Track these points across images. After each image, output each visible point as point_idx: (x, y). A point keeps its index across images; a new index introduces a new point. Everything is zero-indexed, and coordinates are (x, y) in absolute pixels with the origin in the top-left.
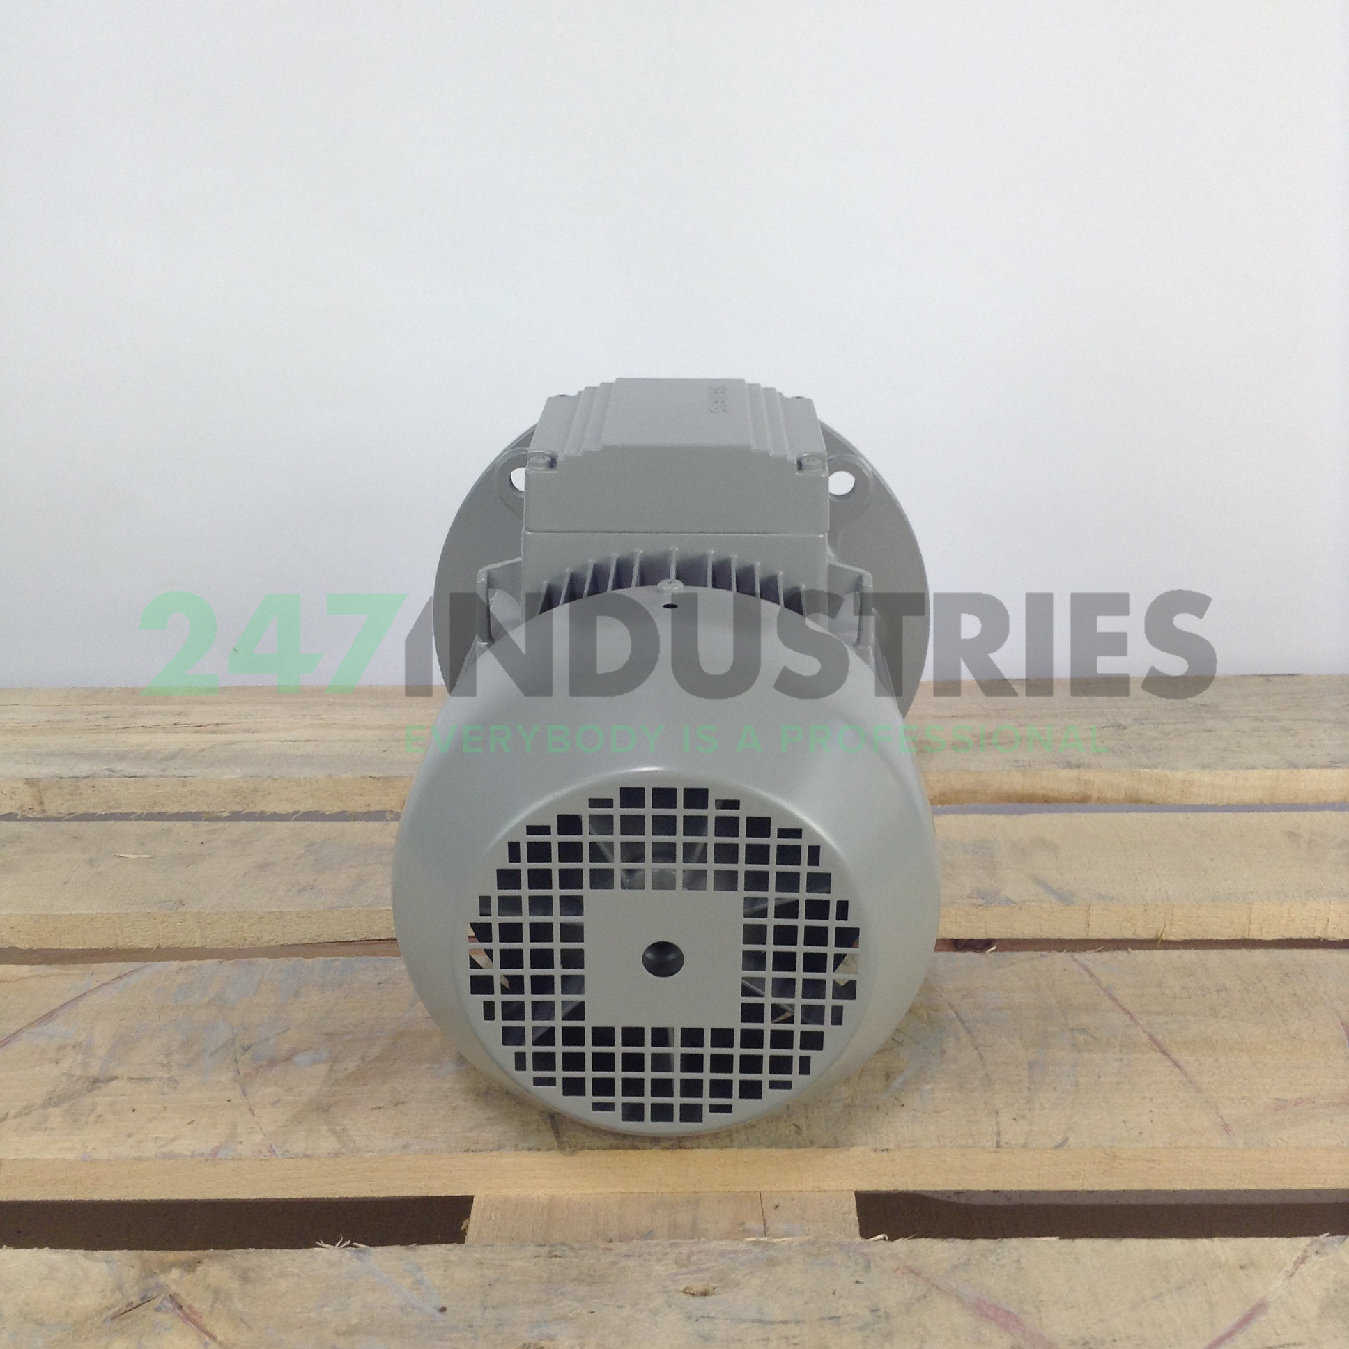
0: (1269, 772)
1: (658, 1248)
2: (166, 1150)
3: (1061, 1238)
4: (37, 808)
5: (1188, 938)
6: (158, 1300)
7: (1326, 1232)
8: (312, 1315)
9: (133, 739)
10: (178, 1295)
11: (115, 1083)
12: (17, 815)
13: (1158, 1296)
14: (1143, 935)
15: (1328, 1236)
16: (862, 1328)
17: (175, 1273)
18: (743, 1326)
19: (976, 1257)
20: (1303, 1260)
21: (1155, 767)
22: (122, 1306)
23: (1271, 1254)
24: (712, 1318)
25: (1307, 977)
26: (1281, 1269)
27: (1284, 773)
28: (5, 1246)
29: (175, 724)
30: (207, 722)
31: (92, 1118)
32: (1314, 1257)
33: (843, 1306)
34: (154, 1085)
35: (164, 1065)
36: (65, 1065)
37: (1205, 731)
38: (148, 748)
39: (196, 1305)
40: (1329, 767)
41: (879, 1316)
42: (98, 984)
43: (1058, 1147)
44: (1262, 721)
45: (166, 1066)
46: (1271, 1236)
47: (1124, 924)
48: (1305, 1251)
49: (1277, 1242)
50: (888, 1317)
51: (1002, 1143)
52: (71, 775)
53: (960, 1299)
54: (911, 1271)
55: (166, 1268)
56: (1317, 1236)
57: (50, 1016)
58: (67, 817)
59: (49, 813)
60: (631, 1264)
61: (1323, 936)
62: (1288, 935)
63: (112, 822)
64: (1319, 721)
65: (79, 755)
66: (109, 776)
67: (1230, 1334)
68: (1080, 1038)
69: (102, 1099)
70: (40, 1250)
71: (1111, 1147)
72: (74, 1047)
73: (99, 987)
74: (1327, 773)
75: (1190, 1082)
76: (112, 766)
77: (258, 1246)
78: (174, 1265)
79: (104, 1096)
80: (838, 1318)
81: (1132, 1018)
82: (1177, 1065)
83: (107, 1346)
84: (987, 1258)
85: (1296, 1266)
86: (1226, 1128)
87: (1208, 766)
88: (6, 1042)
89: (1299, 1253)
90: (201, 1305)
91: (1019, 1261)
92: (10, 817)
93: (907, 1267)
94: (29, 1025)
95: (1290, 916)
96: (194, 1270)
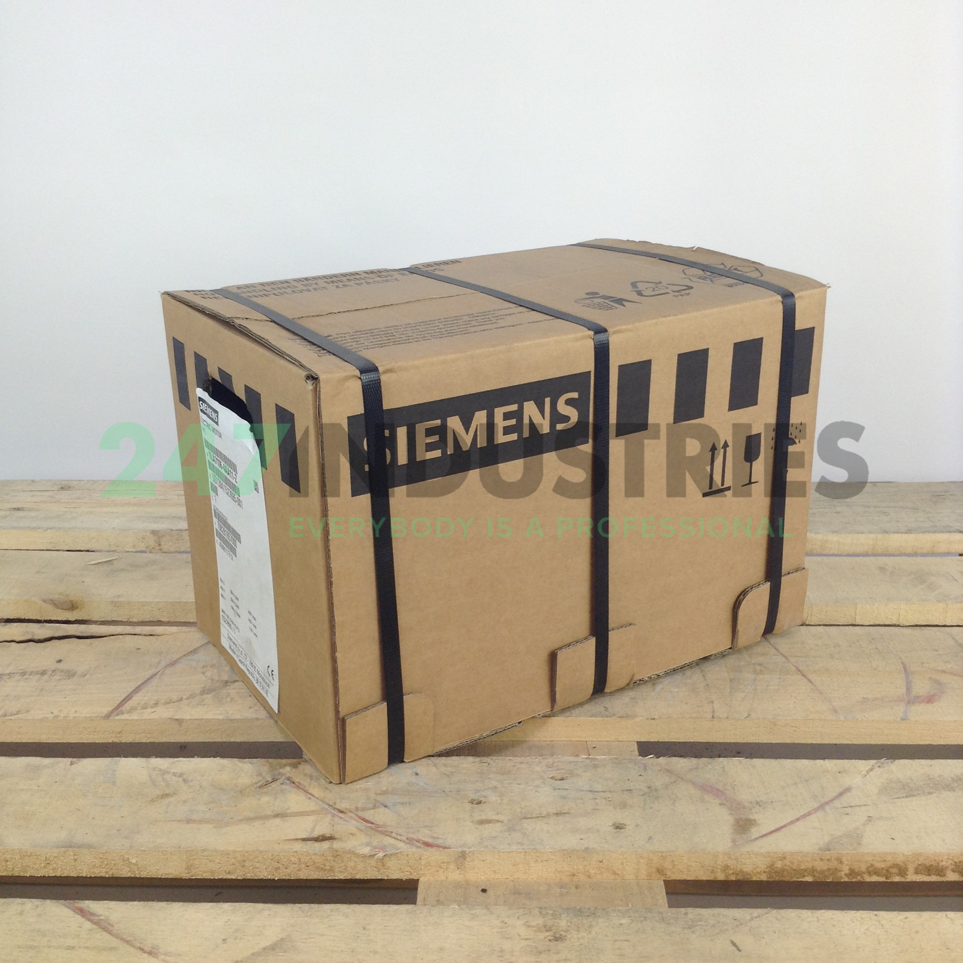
0: (872, 536)
1: (537, 760)
3: (745, 758)
4: (157, 548)
5: (821, 622)
6: (282, 780)
7: (884, 758)
10: (291, 778)
11: (237, 683)
12: (146, 550)
13: (795, 784)
15: (885, 760)
16: (643, 795)
17: (288, 768)
18: (582, 793)
19: (701, 765)
20: (871, 770)
22: (263, 782)
23: (855, 767)
24: (567, 789)
25: (884, 639)
26: (860, 773)
27: (880, 536)
28: (196, 757)
31: (229, 699)
32: (877, 769)
33: (634, 785)
36: (209, 674)
37: (836, 513)
39: (302, 782)
40: (906, 533)
41: (652, 790)
43: (745, 719)
44: (870, 507)
46: (856, 759)
48: (873, 766)
49: (858, 762)
50: (656, 790)
51: (715, 716)
53: (693, 784)
54: (668, 771)
55: (282, 766)
56: (880, 759)
57: (195, 651)
59: (165, 550)
60: (523, 766)
61: (897, 622)
62: (877, 622)
64: (903, 508)
67: (832, 800)
68: (758, 668)
69: (231, 691)
70: (215, 758)
71: (774, 719)
72: (211, 666)
74: (905, 536)
75: (817, 689)
78: (285, 765)
79: (234, 689)
80: (631, 790)
81: (786, 658)
82: (810, 681)
83: (259, 799)
84: (707, 766)
85: (868, 772)
86: (835, 711)
87: (836, 532)
88: (173, 664)
89: (869, 767)
90: (305, 782)
91: (723, 768)
92: (143, 552)
93: (666, 769)
94: (184, 655)
95: (878, 611)
96: (297, 767)
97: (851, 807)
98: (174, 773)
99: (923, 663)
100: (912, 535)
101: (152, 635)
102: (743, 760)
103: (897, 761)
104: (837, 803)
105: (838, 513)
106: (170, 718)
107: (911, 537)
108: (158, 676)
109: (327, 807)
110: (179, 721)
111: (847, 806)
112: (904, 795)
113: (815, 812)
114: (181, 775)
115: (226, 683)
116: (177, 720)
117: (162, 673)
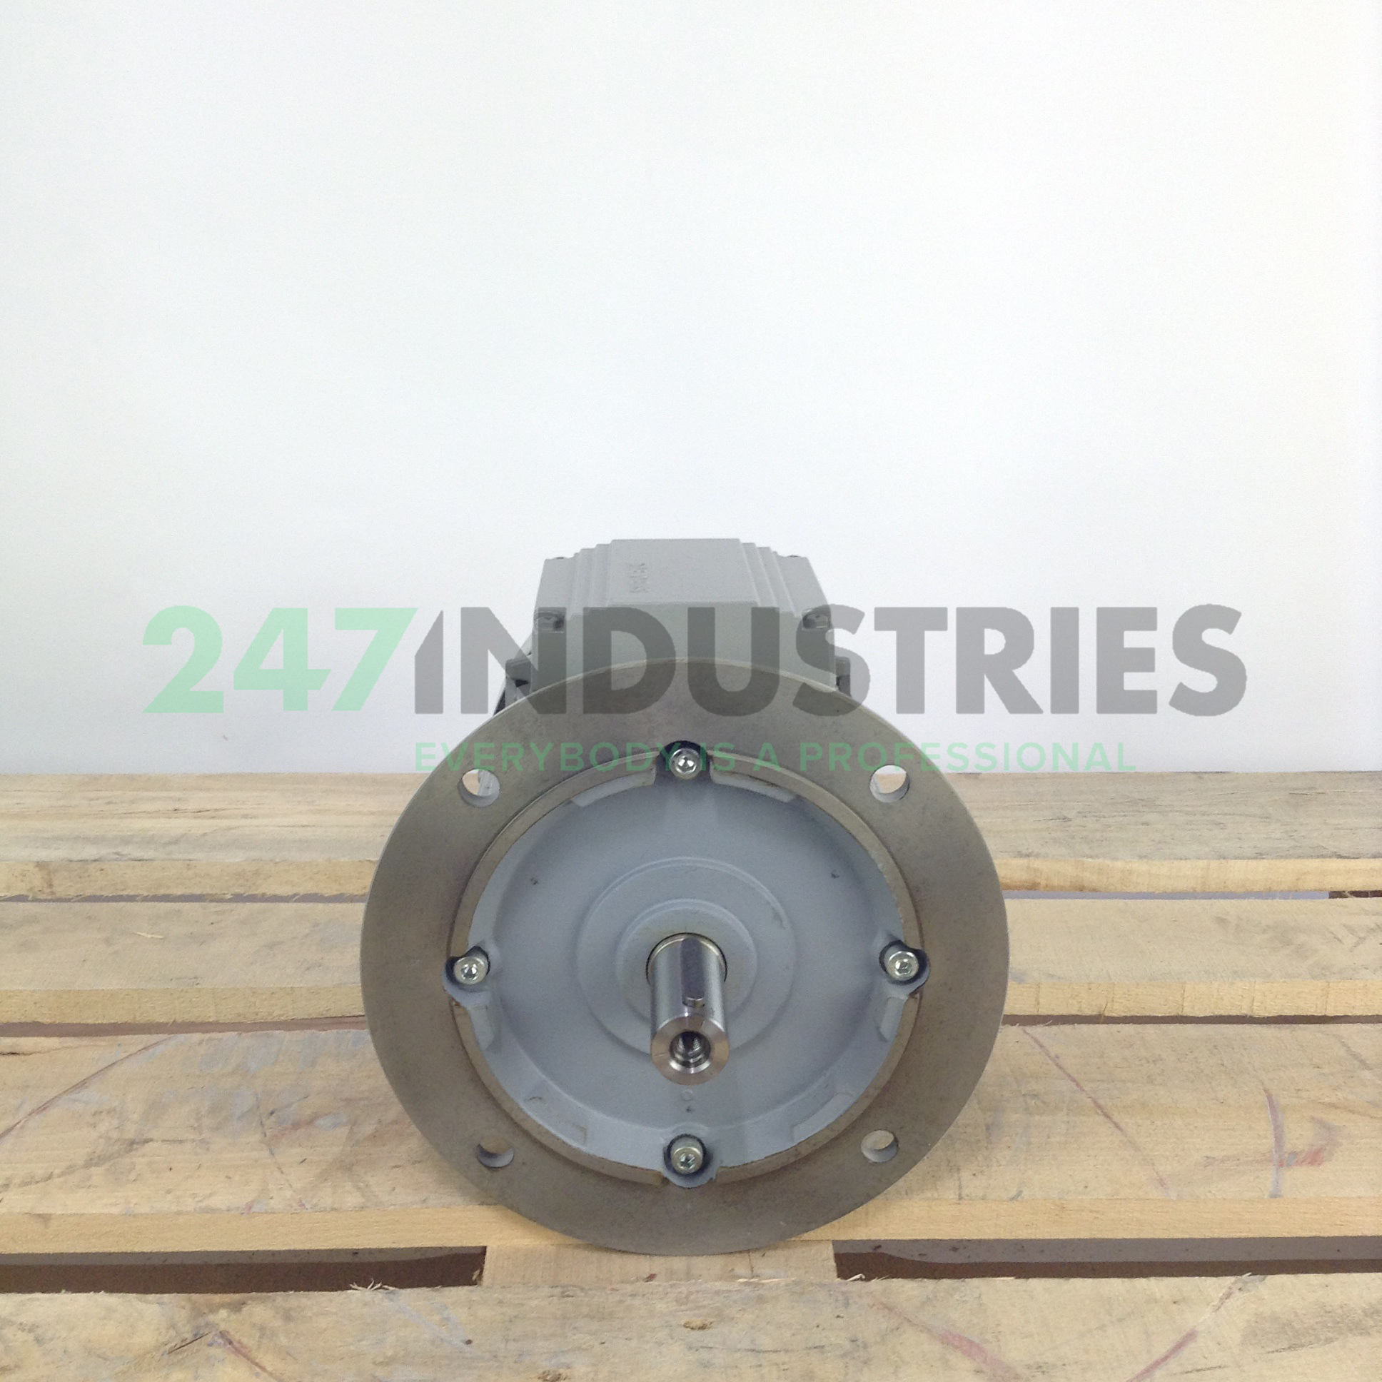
0: (1201, 863)
1: (661, 1289)
2: (203, 1204)
3: (1017, 1278)
4: (46, 890)
5: (1128, 1014)
6: (210, 1336)
7: (1248, 1272)
8: (352, 1348)
9: (138, 824)
10: (228, 1332)
11: (150, 1145)
12: (27, 897)
13: (1102, 1327)
14: (1088, 1011)
15: (1250, 1275)
16: (844, 1355)
17: (223, 1313)
18: (738, 1355)
19: (942, 1294)
20: (1228, 1296)
21: (1097, 857)
22: (177, 1341)
23: (1200, 1291)
24: (711, 1348)
25: (1233, 1049)
26: (1208, 1305)
27: (1214, 864)
29: (176, 810)
30: (208, 807)
31: (132, 1177)
32: (1237, 1294)
33: (826, 1337)
34: (188, 1146)
35: (195, 1128)
36: (102, 1128)
37: (1143, 824)
38: (151, 833)
39: (245, 1341)
40: (1256, 858)
41: (858, 1345)
42: (127, 1054)
43: (1012, 1199)
44: (1195, 815)
45: (199, 1129)
46: (1200, 1275)
47: (1070, 1002)
48: (1230, 1288)
50: (865, 1346)
51: (963, 1195)
52: (79, 858)
53: (928, 1330)
54: (885, 1307)
55: (214, 1309)
56: (1240, 1275)
57: (83, 1084)
58: (76, 899)
59: (58, 895)
60: (637, 1302)
61: (1249, 1013)
62: (1218, 1013)
63: (123, 904)
64: (1247, 815)
65: (87, 840)
66: (116, 860)
67: (1165, 1358)
68: (1032, 1103)
69: (140, 1159)
70: (97, 1294)
71: (1060, 1199)
72: (109, 1112)
73: (127, 1057)
74: (1253, 863)
75: (1130, 1142)
76: (119, 849)
77: (297, 1289)
78: (222, 1306)
79: (143, 1156)
80: (823, 1347)
81: (1078, 1085)
82: (1117, 1126)
83: (167, 1376)
84: (952, 1295)
85: (1222, 1300)
86: (1162, 1182)
87: (1145, 857)
88: (43, 1108)
89: (1224, 1291)
90: (248, 1339)
91: (980, 1297)
92: (20, 898)
93: (882, 1303)
94: (65, 1092)
95: (1219, 995)
96: (239, 1310)
97: (1198, 1370)
98: (21, 1324)
99: (1299, 1090)
100: (1266, 861)
101: (13, 1054)
102: (1012, 1280)
103: (1269, 1277)
104: (1173, 1365)
105: (1147, 824)
106: (26, 1214)
107: (1262, 865)
108: (13, 1133)
110: (45, 1218)
111: (1190, 1370)
112: (1286, 1346)
114: (32, 1328)
115: (132, 1144)
116: (39, 1215)
117: (22, 1128)
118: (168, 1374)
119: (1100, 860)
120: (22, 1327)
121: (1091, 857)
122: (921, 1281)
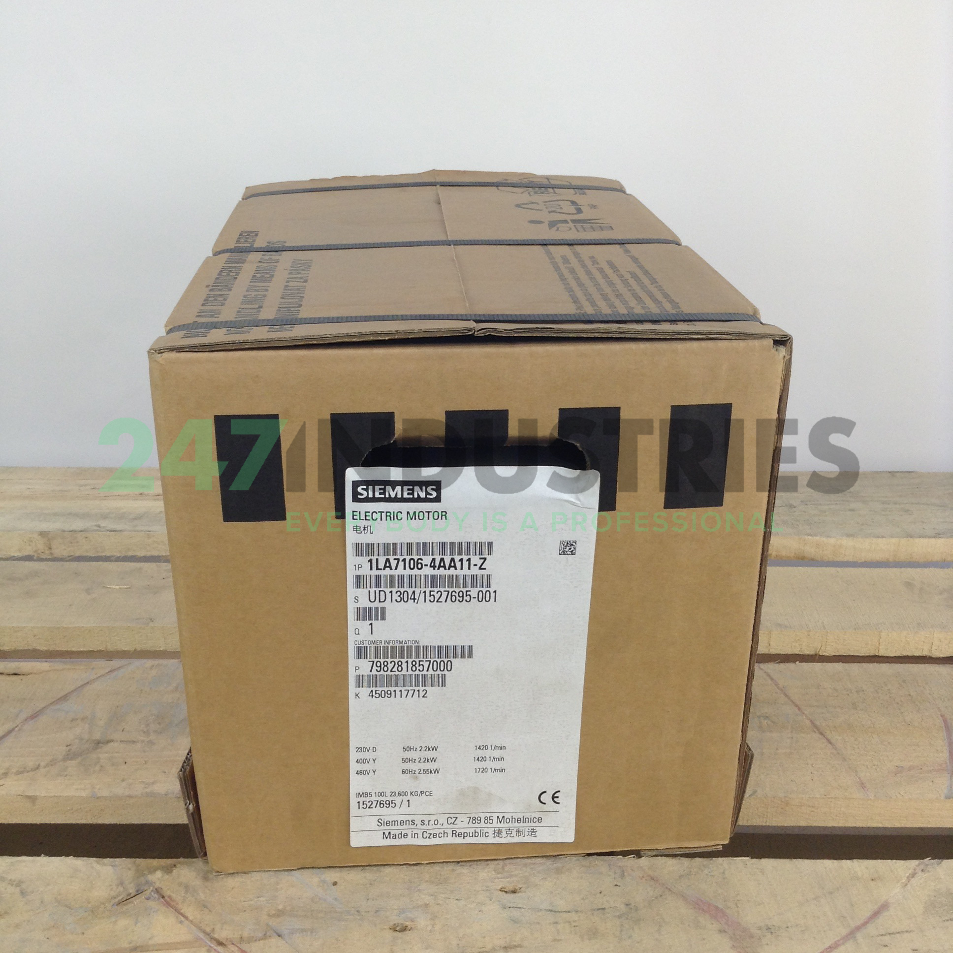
0: (894, 540)
2: (148, 790)
3: (752, 858)
4: (47, 552)
5: (837, 654)
6: (148, 892)
7: (929, 857)
8: (252, 903)
9: (113, 505)
10: (161, 889)
11: (111, 744)
12: (33, 556)
13: (816, 898)
14: (807, 652)
15: (930, 859)
16: (619, 917)
17: (159, 874)
18: (540, 914)
19: (695, 870)
20: (913, 875)
21: (816, 535)
22: (123, 896)
23: (892, 871)
24: (520, 908)
25: (917, 683)
26: (898, 882)
27: (904, 541)
28: (43, 855)
29: (141, 494)
31: (97, 768)
32: (920, 873)
33: (607, 901)
34: (139, 745)
35: (144, 732)
36: (77, 731)
37: (850, 510)
38: (123, 511)
39: (173, 895)
40: (934, 537)
41: (631, 909)
42: (97, 676)
43: (749, 796)
44: (889, 504)
45: (147, 733)
46: (892, 859)
47: (794, 644)
48: (915, 870)
49: (896, 863)
50: (637, 909)
52: (71, 529)
53: (684, 897)
54: (652, 879)
55: (153, 870)
56: (922, 859)
57: (65, 698)
58: (68, 559)
59: (55, 556)
61: (929, 654)
62: (904, 653)
63: (101, 563)
64: (928, 504)
65: (76, 515)
66: (97, 530)
67: (865, 924)
68: (765, 722)
69: (103, 755)
70: (67, 857)
71: (785, 797)
72: (83, 719)
73: (97, 678)
74: (933, 541)
75: (839, 754)
76: (99, 523)
78: (157, 868)
79: (105, 753)
80: (604, 909)
81: (799, 709)
82: (830, 742)
83: (115, 922)
84: (702, 871)
85: (909, 879)
86: (863, 785)
87: (852, 535)
88: (34, 716)
89: (910, 872)
90: (177, 895)
91: (724, 873)
92: (29, 558)
93: (649, 876)
94: (51, 704)
95: (906, 640)
96: (171, 872)
97: (890, 934)
98: (11, 880)
100: (943, 539)
101: (16, 674)
102: (748, 859)
103: (945, 861)
104: (871, 929)
105: (853, 510)
106: (19, 795)
107: (940, 542)
108: (13, 734)
109: (202, 935)
110: (32, 799)
111: (884, 933)
113: (843, 944)
114: (19, 884)
115: (98, 743)
116: (29, 797)
117: (19, 730)
118: (116, 921)
119: (818, 538)
120: (11, 882)
121: (811, 535)
122: (679, 859)
